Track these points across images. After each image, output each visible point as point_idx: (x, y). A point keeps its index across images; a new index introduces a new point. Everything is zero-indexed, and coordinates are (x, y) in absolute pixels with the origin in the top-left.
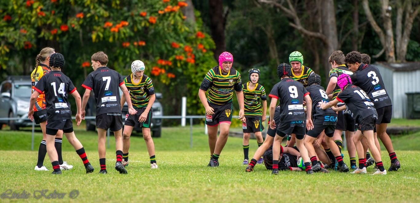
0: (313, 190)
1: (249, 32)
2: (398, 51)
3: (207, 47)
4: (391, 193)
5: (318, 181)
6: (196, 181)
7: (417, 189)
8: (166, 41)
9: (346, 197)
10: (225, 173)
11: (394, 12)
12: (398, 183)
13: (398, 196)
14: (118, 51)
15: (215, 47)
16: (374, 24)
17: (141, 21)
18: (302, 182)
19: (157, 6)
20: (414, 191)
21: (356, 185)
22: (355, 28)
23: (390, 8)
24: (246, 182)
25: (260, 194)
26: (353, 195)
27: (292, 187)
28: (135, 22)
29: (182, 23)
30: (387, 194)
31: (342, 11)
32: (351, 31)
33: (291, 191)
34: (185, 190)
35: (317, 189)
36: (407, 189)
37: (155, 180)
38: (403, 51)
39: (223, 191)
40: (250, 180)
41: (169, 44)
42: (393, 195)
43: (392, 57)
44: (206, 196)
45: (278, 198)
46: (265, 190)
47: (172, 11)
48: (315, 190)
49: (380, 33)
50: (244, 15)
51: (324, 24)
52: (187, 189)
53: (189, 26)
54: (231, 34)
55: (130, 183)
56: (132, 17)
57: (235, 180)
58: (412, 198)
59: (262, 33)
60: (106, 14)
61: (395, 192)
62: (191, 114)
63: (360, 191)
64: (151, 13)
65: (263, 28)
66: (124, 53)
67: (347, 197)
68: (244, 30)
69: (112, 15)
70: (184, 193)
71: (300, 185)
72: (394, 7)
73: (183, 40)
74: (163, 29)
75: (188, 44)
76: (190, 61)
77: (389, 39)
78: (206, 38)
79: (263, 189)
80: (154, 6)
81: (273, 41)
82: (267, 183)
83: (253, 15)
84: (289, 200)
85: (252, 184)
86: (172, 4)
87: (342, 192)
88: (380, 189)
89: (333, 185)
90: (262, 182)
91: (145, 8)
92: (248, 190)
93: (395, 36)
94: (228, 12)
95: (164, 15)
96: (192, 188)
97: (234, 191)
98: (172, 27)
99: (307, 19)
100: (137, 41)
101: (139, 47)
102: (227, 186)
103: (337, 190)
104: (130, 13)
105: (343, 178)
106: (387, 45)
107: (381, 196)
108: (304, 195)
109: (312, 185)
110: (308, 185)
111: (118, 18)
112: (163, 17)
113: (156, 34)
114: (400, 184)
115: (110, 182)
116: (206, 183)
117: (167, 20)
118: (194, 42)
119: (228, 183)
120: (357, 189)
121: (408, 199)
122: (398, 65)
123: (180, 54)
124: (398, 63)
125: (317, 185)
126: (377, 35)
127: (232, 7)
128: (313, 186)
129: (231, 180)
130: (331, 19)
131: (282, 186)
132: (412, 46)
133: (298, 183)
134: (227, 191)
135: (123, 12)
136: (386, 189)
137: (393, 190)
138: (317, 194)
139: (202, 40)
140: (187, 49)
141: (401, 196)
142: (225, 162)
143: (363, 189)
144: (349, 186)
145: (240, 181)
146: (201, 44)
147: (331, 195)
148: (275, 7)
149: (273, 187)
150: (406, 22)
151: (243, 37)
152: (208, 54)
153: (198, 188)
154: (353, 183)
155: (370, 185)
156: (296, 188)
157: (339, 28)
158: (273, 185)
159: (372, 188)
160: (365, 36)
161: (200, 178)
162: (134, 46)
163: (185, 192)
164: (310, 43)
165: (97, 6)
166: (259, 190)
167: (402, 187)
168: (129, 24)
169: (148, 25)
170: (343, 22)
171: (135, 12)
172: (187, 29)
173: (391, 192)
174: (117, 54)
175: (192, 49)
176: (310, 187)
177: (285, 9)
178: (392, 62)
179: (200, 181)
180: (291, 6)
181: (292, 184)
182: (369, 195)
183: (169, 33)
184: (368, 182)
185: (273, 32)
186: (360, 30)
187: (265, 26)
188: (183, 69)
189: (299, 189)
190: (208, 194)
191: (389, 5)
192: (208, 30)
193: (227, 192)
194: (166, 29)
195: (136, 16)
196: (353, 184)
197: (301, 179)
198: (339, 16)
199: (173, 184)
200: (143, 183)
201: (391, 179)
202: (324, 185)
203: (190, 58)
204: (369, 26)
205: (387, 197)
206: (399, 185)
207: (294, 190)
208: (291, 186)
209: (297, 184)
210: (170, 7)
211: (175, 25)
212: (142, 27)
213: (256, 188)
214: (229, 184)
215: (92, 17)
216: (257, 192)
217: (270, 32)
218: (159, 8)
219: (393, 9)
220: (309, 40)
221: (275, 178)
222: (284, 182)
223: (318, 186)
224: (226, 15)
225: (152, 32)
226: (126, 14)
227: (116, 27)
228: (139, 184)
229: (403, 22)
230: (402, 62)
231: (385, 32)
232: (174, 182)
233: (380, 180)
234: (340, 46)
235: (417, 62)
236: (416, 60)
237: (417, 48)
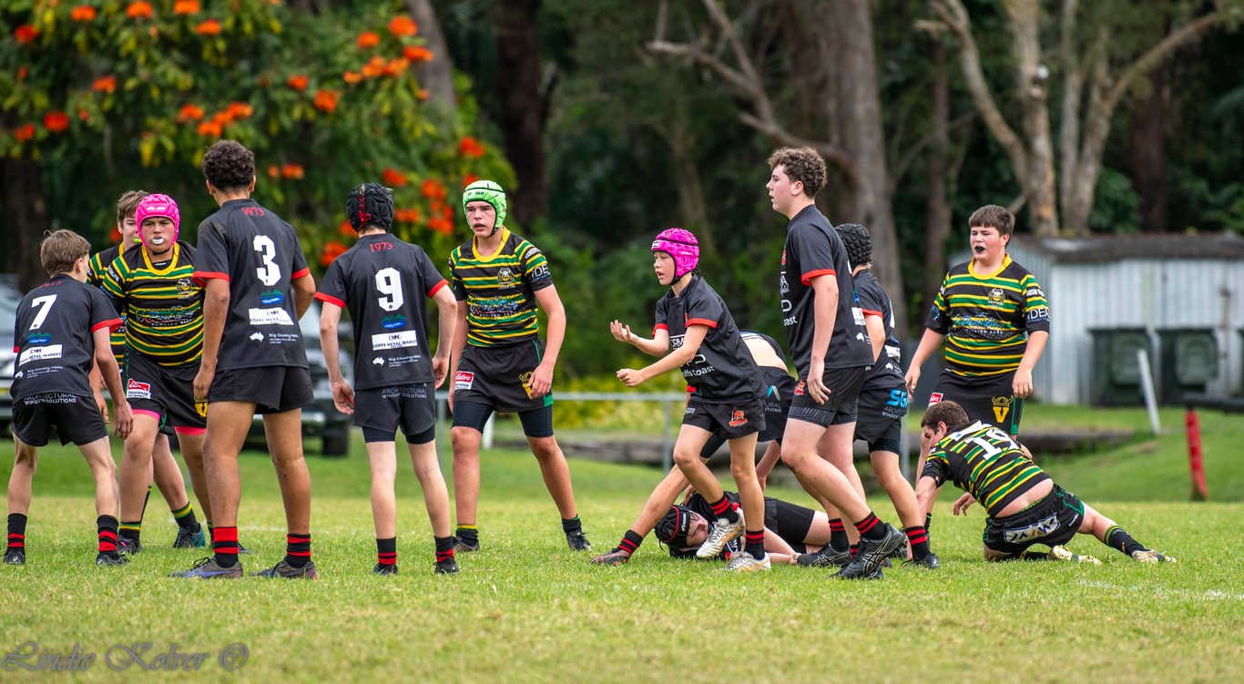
0: (805, 618)
1: (620, 140)
2: (1066, 200)
4: (1042, 630)
5: (823, 593)
6: (452, 589)
7: (1119, 618)
8: (368, 165)
9: (906, 640)
10: (542, 565)
11: (1056, 83)
12: (1061, 599)
13: (1061, 639)
15: (514, 185)
16: (994, 118)
17: (290, 105)
18: (775, 595)
19: (341, 58)
20: (1108, 623)
21: (936, 604)
22: (938, 131)
23: (1043, 73)
24: (605, 595)
25: (645, 632)
26: (926, 635)
27: (744, 610)
28: (272, 107)
29: (417, 112)
30: (1030, 631)
31: (900, 78)
32: (926, 140)
33: (739, 623)
34: (420, 617)
35: (818, 615)
36: (1090, 619)
37: (329, 587)
38: (1080, 203)
39: (533, 622)
40: (617, 588)
41: (376, 173)
42: (1046, 634)
43: (1048, 222)
44: (482, 634)
45: (700, 641)
46: (663, 618)
47: (385, 75)
48: (812, 620)
49: (1012, 146)
50: (605, 88)
51: (845, 119)
52: (426, 614)
53: (437, 119)
54: (566, 146)
55: (253, 596)
56: (264, 90)
57: (571, 588)
58: (1104, 646)
59: (658, 143)
60: (185, 80)
61: (1053, 627)
63: (947, 623)
64: (323, 80)
65: (661, 129)
67: (909, 640)
68: (603, 135)
69: (202, 84)
70: (417, 625)
71: (767, 605)
72: (1055, 67)
73: (419, 164)
74: (359, 129)
75: (435, 176)
76: (440, 227)
77: (1039, 165)
78: (488, 158)
79: (655, 617)
80: (332, 58)
81: (691, 169)
82: (668, 598)
83: (632, 92)
84: (736, 648)
85: (623, 599)
86: (384, 54)
87: (894, 625)
88: (1010, 616)
89: (867, 603)
90: (652, 593)
91: (305, 63)
92: (611, 617)
93: (1058, 157)
94: (554, 81)
95: (362, 85)
96: (440, 611)
97: (567, 620)
98: (385, 124)
99: (794, 102)
100: (279, 165)
101: (284, 182)
102: (545, 605)
103: (878, 619)
104: (257, 80)
105: (897, 584)
106: (1034, 184)
107: (1010, 638)
108: (781, 635)
109: (805, 605)
110: (793, 604)
111: (221, 94)
112: (358, 93)
113: (338, 143)
114: (1070, 603)
115: (193, 592)
116: (483, 596)
117: (369, 101)
118: (451, 167)
119: (550, 598)
120: (940, 618)
121: (1092, 647)
122: (1065, 245)
123: (410, 203)
124: (1067, 238)
125: (819, 603)
126: (1003, 153)
127: (568, 66)
128: (806, 608)
129: (560, 587)
130: (865, 104)
131: (713, 606)
132: (1107, 187)
133: (762, 597)
134: (546, 620)
135: (236, 73)
136: (1026, 616)
137: (1046, 619)
138: (819, 630)
139: (475, 162)
140: (431, 190)
141: (1073, 639)
142: (541, 533)
143: (957, 618)
144: (916, 609)
145: (586, 592)
147: (859, 636)
148: (698, 66)
149: (687, 609)
150: (1092, 115)
151: (599, 156)
153: (459, 610)
154: (927, 598)
155: (980, 605)
156: (755, 612)
157: (889, 131)
158: (687, 602)
159: (984, 615)
160: (968, 156)
161: (465, 581)
162: (269, 178)
163: (421, 622)
165: (156, 55)
166: (642, 618)
167: (1076, 611)
168: (255, 112)
169: (311, 115)
170: (903, 113)
171: (272, 77)
172: (430, 128)
173: (1040, 626)
175: (445, 191)
176: (796, 610)
177: (728, 72)
178: (1049, 236)
179: (466, 589)
180: (745, 63)
181: (744, 600)
182: (975, 636)
183: (376, 143)
184: (973, 597)
185: (691, 140)
186: (954, 137)
187: (667, 122)
189: (763, 617)
190: (488, 630)
191: (1042, 63)
192: (494, 130)
193: (547, 624)
194: (366, 129)
195: (276, 87)
196: (926, 603)
197: (770, 586)
198: (890, 95)
199: (385, 599)
200: (293, 596)
201: (1041, 588)
202: (840, 605)
203: (439, 217)
204: (980, 125)
205: (1028, 642)
206: (1065, 606)
207: (748, 618)
208: (742, 608)
209: (759, 601)
210: (379, 61)
211: (394, 117)
212: (295, 123)
213: (635, 611)
214: (553, 601)
215: (142, 90)
216: (637, 624)
217: (681, 141)
218: (347, 67)
219: (1052, 75)
221: (692, 581)
222: (721, 594)
223: (824, 608)
224: (551, 88)
225: (323, 136)
226: (247, 82)
227: (214, 121)
228: (282, 597)
229: (1082, 114)
230: (1078, 236)
231: (1027, 145)
232: (387, 592)
233: (1008, 590)
234: (892, 186)
235: (1125, 237)
236: (1120, 230)
237: (1125, 192)
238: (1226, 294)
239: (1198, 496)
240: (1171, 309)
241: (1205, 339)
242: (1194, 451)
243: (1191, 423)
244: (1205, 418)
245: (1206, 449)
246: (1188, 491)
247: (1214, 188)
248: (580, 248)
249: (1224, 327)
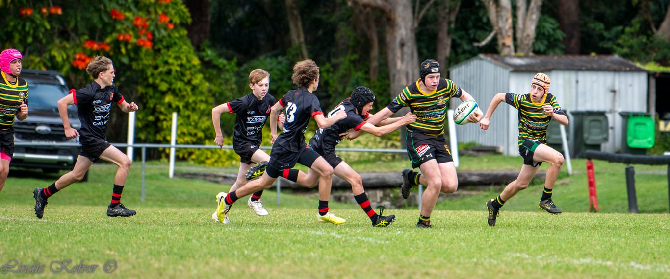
2: (519, 35)
3: (177, 20)
8: (102, 7)
14: (12, 24)
15: (190, 20)
38: (528, 36)
41: (106, 12)
43: (508, 46)
49: (488, 1)
62: (145, 141)
66: (24, 26)
73: (133, 7)
75: (142, 14)
76: (144, 44)
77: (503, 13)
78: (176, 4)
81: (296, 12)
93: (514, 8)
100: (48, 6)
101: (51, 17)
106: (501, 25)
118: (152, 9)
122: (518, 61)
123: (126, 30)
124: (519, 57)
126: (482, 6)
132: (544, 27)
139: (167, 6)
140: (139, 22)
146: (165, 14)
151: (241, 4)
152: (178, 32)
160: (461, 7)
162: (42, 15)
164: (362, 17)
174: (10, 29)
175: (148, 23)
178: (509, 56)
188: (131, 60)
203: (144, 39)
220: (361, 12)
230: (526, 56)
234: (416, 25)
235: (554, 58)
236: (551, 53)
237: (554, 30)
238: (614, 91)
239: (593, 210)
240: (580, 101)
241: (601, 118)
242: (591, 184)
243: (590, 168)
244: (599, 165)
245: (598, 183)
246: (588, 207)
247: (608, 28)
248: (229, 59)
249: (612, 111)
